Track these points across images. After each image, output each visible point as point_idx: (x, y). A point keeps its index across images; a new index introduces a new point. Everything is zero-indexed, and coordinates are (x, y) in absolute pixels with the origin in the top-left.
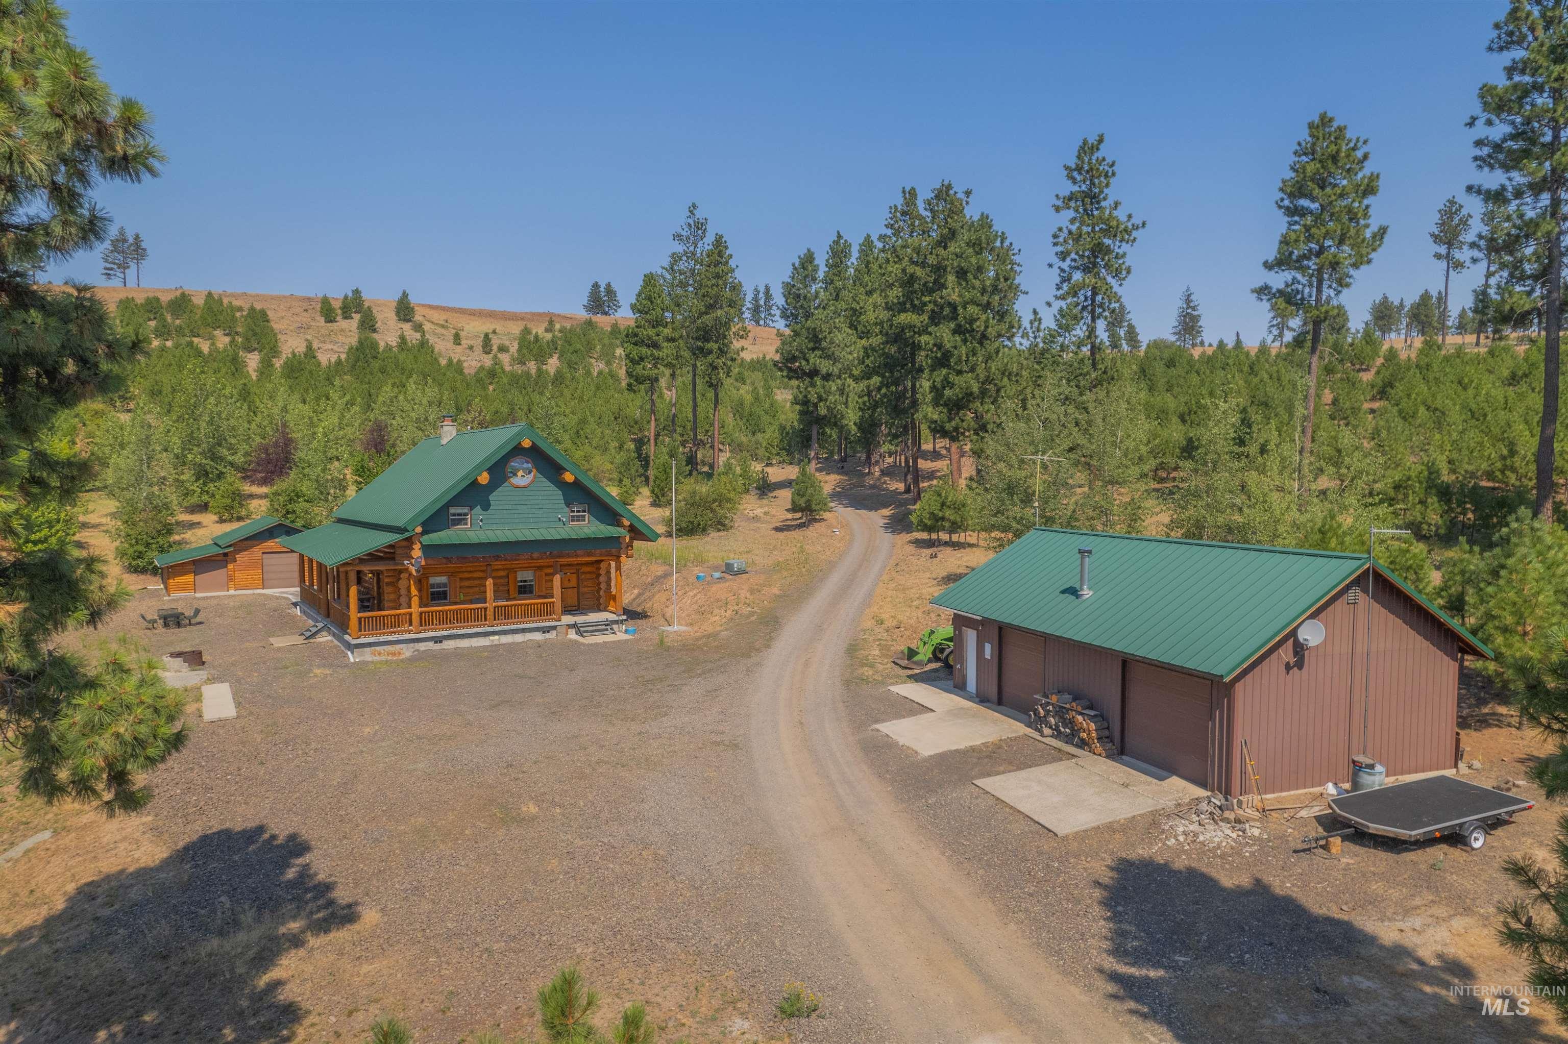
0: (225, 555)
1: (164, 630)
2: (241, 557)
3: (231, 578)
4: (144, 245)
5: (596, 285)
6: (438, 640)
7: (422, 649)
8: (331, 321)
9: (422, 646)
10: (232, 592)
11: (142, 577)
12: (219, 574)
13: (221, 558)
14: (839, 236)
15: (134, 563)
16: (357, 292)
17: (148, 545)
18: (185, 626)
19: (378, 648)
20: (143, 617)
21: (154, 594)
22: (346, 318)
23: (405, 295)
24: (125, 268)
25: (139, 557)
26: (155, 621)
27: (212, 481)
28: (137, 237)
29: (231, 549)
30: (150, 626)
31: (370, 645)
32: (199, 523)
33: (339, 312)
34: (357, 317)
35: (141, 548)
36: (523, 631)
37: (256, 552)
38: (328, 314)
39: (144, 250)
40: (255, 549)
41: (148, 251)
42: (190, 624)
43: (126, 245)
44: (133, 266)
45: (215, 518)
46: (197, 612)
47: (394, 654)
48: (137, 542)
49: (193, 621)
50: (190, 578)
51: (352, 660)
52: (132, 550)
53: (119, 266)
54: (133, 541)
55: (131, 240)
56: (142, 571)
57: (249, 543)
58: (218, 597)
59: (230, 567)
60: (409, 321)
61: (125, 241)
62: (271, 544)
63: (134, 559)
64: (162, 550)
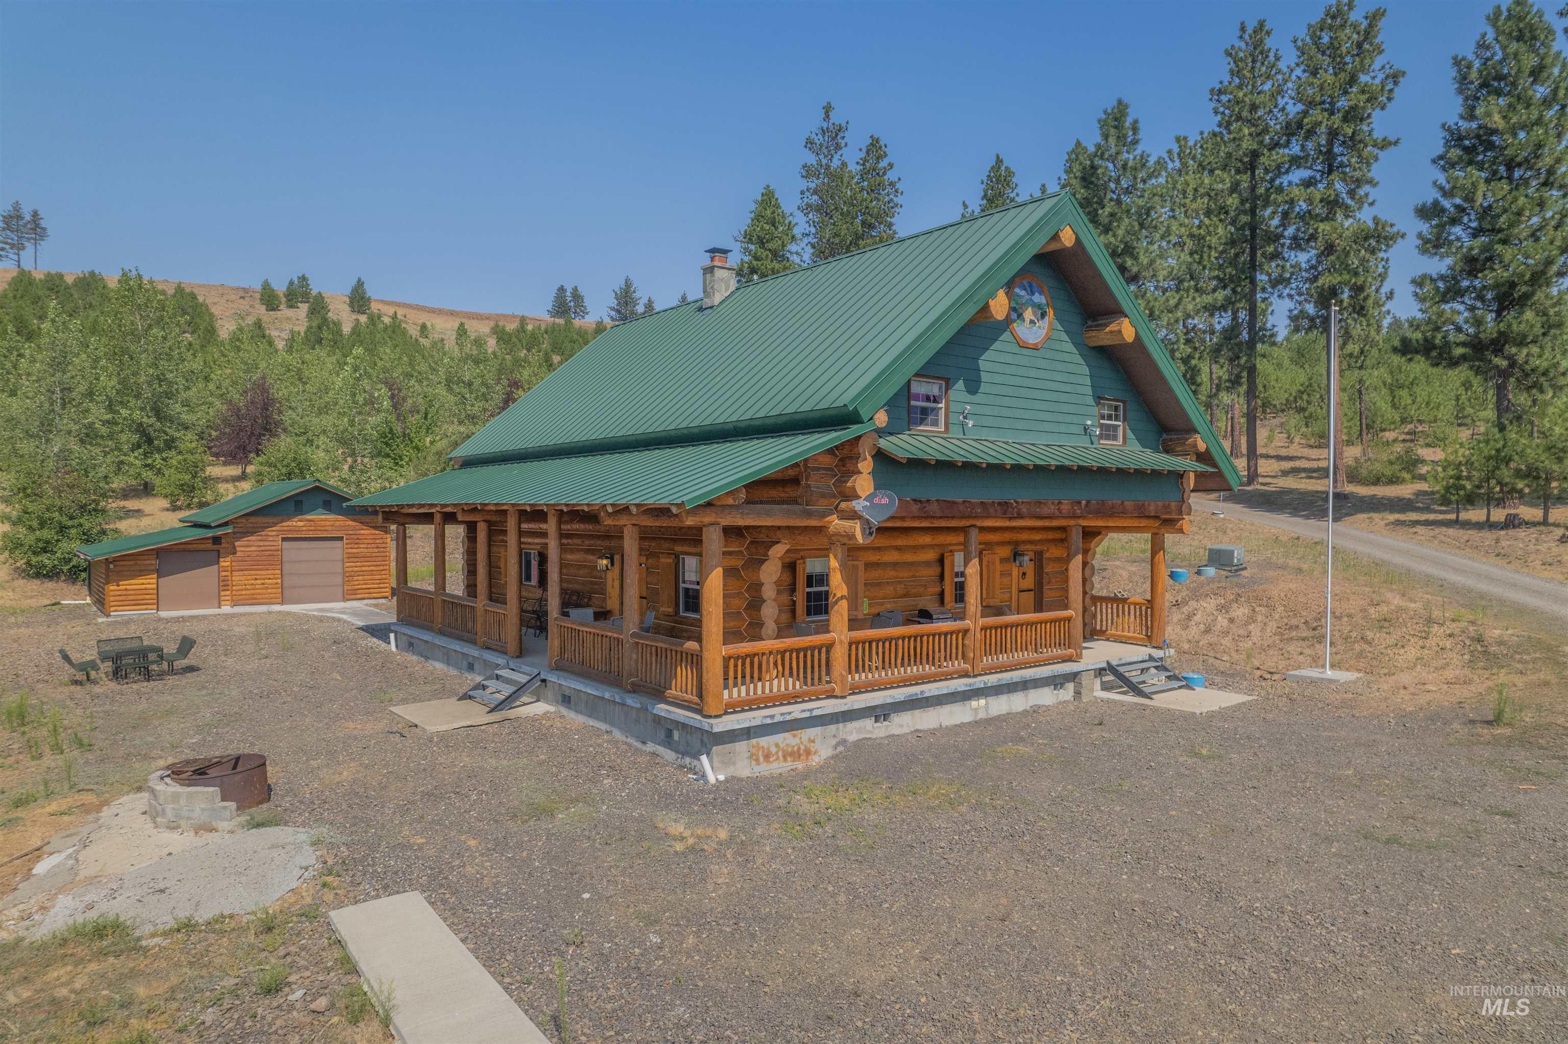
0: (216, 540)
1: (113, 685)
2: (247, 546)
3: (224, 584)
4: (43, 223)
5: (562, 289)
6: (881, 713)
7: (853, 738)
8: (273, 309)
9: (853, 731)
10: (226, 609)
11: (50, 585)
12: (205, 576)
13: (210, 546)
14: (999, 161)
15: (34, 560)
16: (303, 279)
17: (62, 529)
18: (161, 675)
19: (764, 741)
20: (66, 658)
21: (75, 613)
22: (291, 307)
23: (360, 283)
24: (19, 249)
25: (45, 550)
26: (93, 665)
27: (159, 451)
28: (35, 214)
29: (229, 530)
30: (80, 676)
31: (748, 733)
32: (138, 511)
33: (284, 300)
34: (304, 308)
35: (46, 534)
36: (1025, 685)
37: (272, 536)
38: (269, 300)
39: (44, 229)
40: (272, 532)
41: (49, 232)
42: (172, 671)
43: (21, 223)
44: (29, 246)
45: (165, 503)
46: (187, 644)
47: (796, 755)
48: (42, 525)
49: (180, 663)
50: (149, 582)
51: (712, 778)
52: (32, 537)
53: (12, 246)
54: (35, 524)
55: (28, 217)
56: (52, 574)
57: (260, 520)
58: (205, 617)
59: (225, 562)
60: (364, 313)
61: (20, 217)
62: (297, 523)
63: (35, 553)
64: (88, 538)
